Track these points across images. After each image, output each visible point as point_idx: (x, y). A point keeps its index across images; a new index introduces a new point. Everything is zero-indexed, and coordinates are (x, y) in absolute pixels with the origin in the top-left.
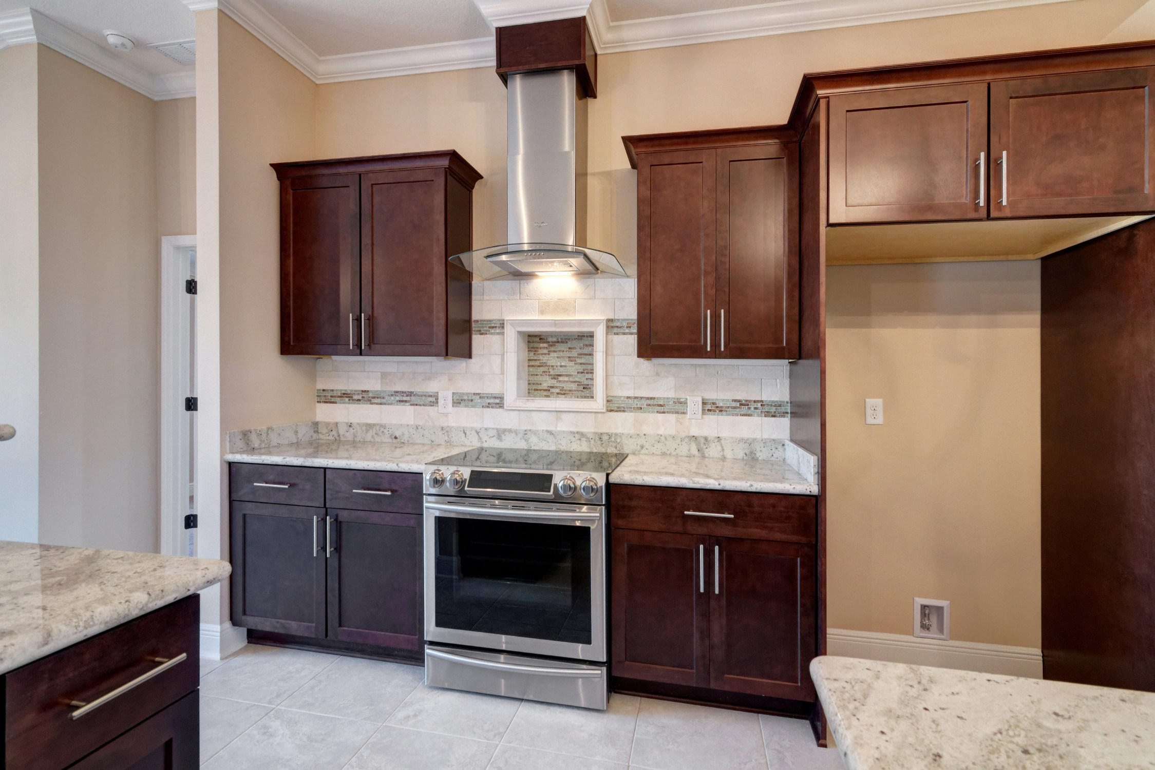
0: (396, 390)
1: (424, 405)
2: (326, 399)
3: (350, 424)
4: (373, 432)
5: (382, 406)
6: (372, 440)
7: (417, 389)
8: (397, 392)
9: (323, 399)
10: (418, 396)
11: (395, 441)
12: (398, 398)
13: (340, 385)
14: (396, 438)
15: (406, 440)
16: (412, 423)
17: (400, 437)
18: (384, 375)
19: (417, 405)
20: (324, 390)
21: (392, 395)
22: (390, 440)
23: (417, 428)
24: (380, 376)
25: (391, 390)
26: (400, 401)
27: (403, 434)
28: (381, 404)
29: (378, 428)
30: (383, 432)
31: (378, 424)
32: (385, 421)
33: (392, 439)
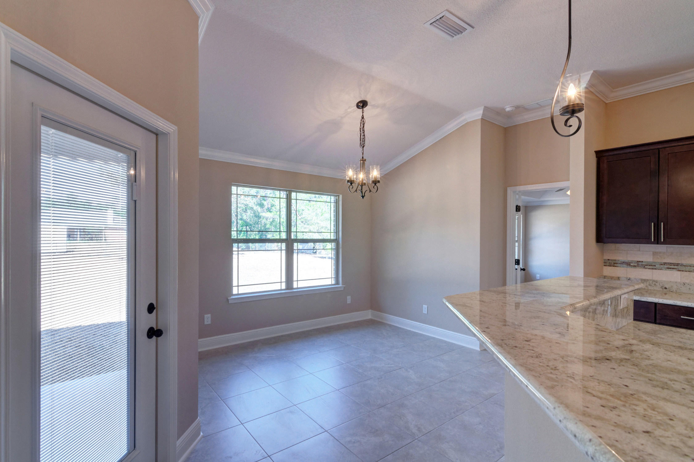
0: (665, 262)
1: (689, 271)
2: (610, 264)
3: (629, 278)
4: (647, 284)
5: (653, 270)
6: (646, 288)
7: (684, 262)
8: (666, 263)
9: (608, 264)
10: (685, 266)
11: (665, 290)
12: (667, 266)
13: (621, 257)
14: (666, 288)
15: (675, 290)
16: (679, 281)
17: (669, 288)
18: (655, 254)
19: (683, 271)
20: (609, 260)
21: (661, 265)
22: (661, 289)
23: (685, 284)
24: (652, 253)
25: (662, 262)
26: (668, 268)
27: (672, 287)
28: (652, 269)
29: (651, 282)
30: (655, 284)
31: (651, 280)
32: (655, 278)
33: (663, 289)
